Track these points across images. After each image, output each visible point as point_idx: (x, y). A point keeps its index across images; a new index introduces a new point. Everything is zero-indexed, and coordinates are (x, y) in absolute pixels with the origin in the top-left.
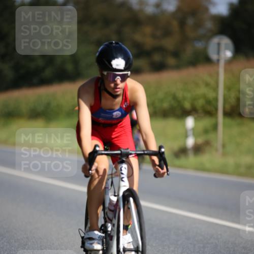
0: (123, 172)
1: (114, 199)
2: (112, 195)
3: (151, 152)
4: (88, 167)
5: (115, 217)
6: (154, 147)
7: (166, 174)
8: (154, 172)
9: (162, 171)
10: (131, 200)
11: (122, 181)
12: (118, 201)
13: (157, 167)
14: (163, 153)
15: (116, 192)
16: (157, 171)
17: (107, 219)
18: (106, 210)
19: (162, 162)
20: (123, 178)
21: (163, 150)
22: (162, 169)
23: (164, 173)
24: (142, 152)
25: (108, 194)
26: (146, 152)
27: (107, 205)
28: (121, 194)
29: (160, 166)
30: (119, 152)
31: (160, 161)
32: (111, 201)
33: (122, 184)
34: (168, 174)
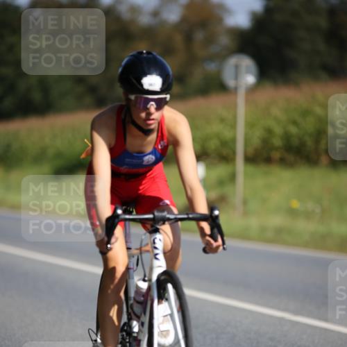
0: (157, 246)
1: (144, 286)
2: (139, 280)
3: (198, 216)
5: (145, 314)
7: (221, 248)
8: (203, 246)
9: (215, 244)
10: (170, 286)
11: (157, 259)
12: (149, 288)
13: (208, 238)
14: (217, 217)
15: (147, 275)
16: (208, 244)
17: (132, 314)
18: (131, 302)
19: (216, 230)
20: (157, 254)
21: (216, 213)
22: (216, 240)
23: (218, 247)
24: (186, 216)
25: (133, 278)
26: (191, 216)
27: (132, 294)
28: (154, 278)
29: (212, 236)
30: (151, 216)
31: (212, 229)
32: (138, 289)
33: (156, 263)
34: (224, 248)
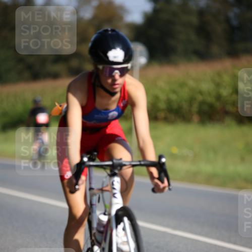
0: (115, 187)
1: (105, 219)
2: (101, 214)
3: (149, 163)
4: (74, 181)
5: (105, 240)
6: (152, 157)
7: (167, 189)
8: (152, 186)
9: (162, 186)
10: (126, 219)
11: (115, 197)
12: (109, 221)
14: (164, 164)
15: (108, 210)
16: (156, 185)
17: (95, 241)
18: (94, 231)
19: (163, 174)
20: (115, 194)
21: (163, 160)
23: (164, 188)
24: (138, 163)
25: (95, 212)
26: (142, 163)
27: (95, 225)
28: (113, 212)
29: (160, 179)
30: (110, 163)
31: (160, 173)
32: (99, 220)
33: (114, 200)
34: (170, 189)
